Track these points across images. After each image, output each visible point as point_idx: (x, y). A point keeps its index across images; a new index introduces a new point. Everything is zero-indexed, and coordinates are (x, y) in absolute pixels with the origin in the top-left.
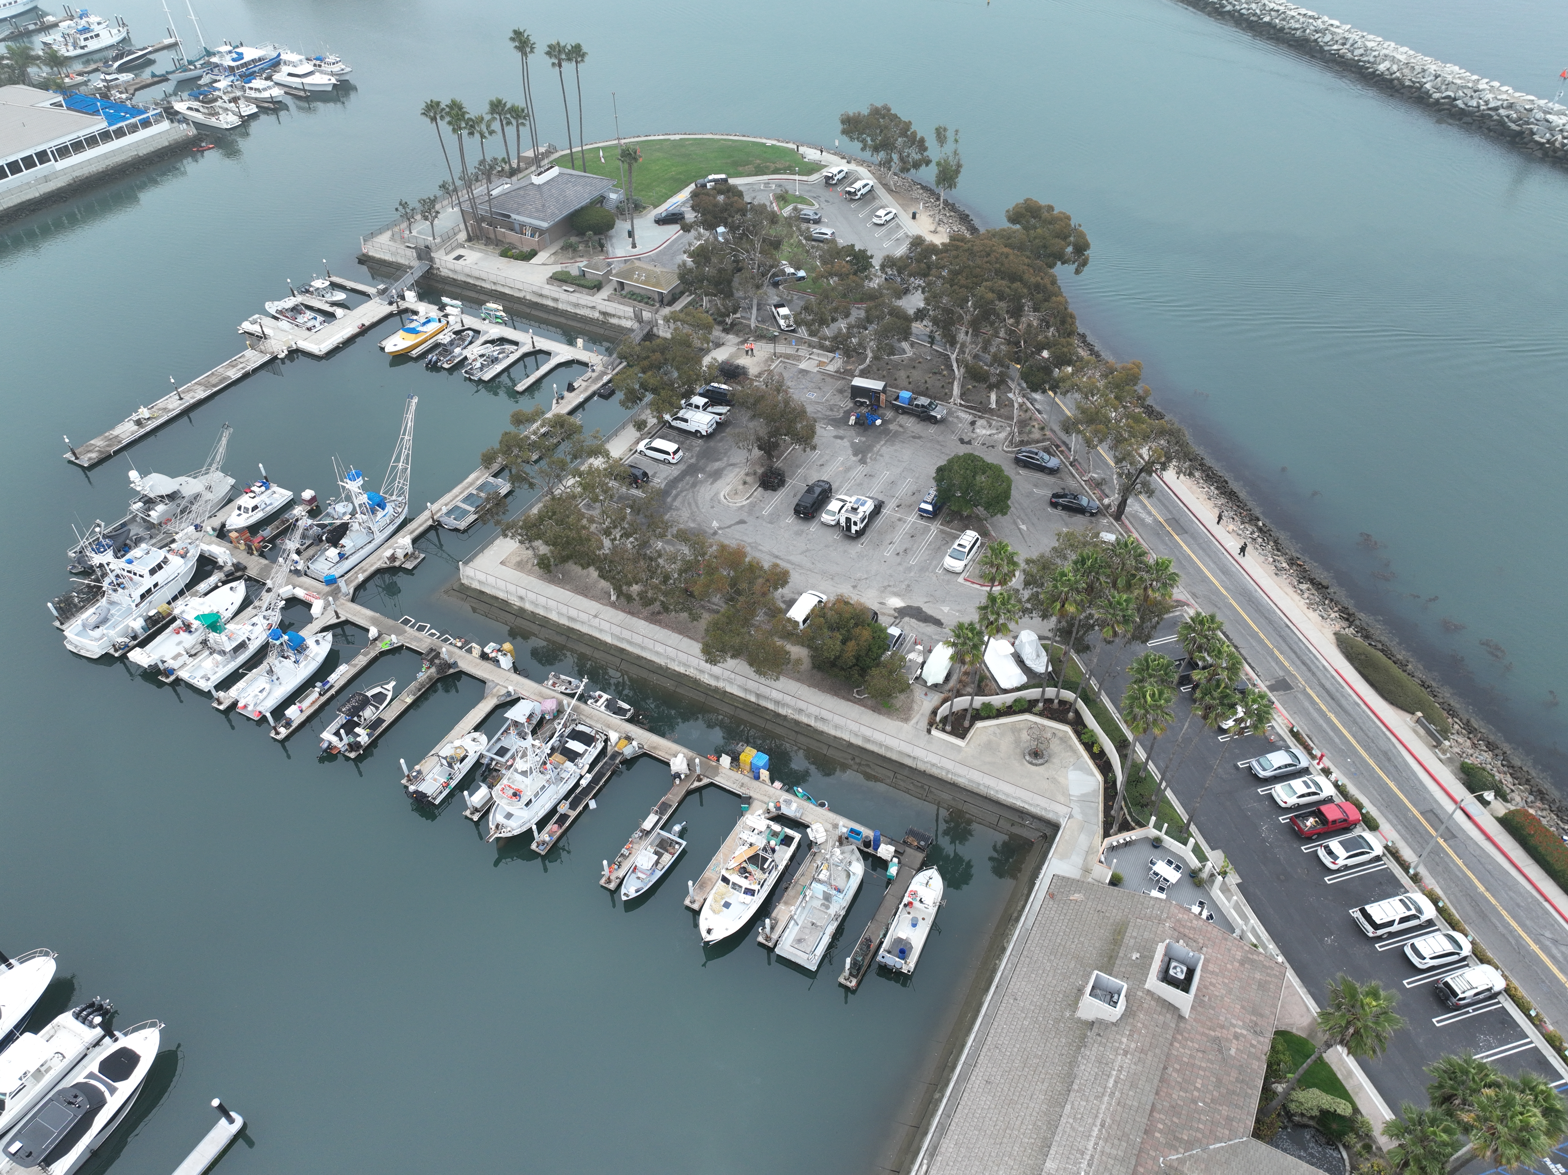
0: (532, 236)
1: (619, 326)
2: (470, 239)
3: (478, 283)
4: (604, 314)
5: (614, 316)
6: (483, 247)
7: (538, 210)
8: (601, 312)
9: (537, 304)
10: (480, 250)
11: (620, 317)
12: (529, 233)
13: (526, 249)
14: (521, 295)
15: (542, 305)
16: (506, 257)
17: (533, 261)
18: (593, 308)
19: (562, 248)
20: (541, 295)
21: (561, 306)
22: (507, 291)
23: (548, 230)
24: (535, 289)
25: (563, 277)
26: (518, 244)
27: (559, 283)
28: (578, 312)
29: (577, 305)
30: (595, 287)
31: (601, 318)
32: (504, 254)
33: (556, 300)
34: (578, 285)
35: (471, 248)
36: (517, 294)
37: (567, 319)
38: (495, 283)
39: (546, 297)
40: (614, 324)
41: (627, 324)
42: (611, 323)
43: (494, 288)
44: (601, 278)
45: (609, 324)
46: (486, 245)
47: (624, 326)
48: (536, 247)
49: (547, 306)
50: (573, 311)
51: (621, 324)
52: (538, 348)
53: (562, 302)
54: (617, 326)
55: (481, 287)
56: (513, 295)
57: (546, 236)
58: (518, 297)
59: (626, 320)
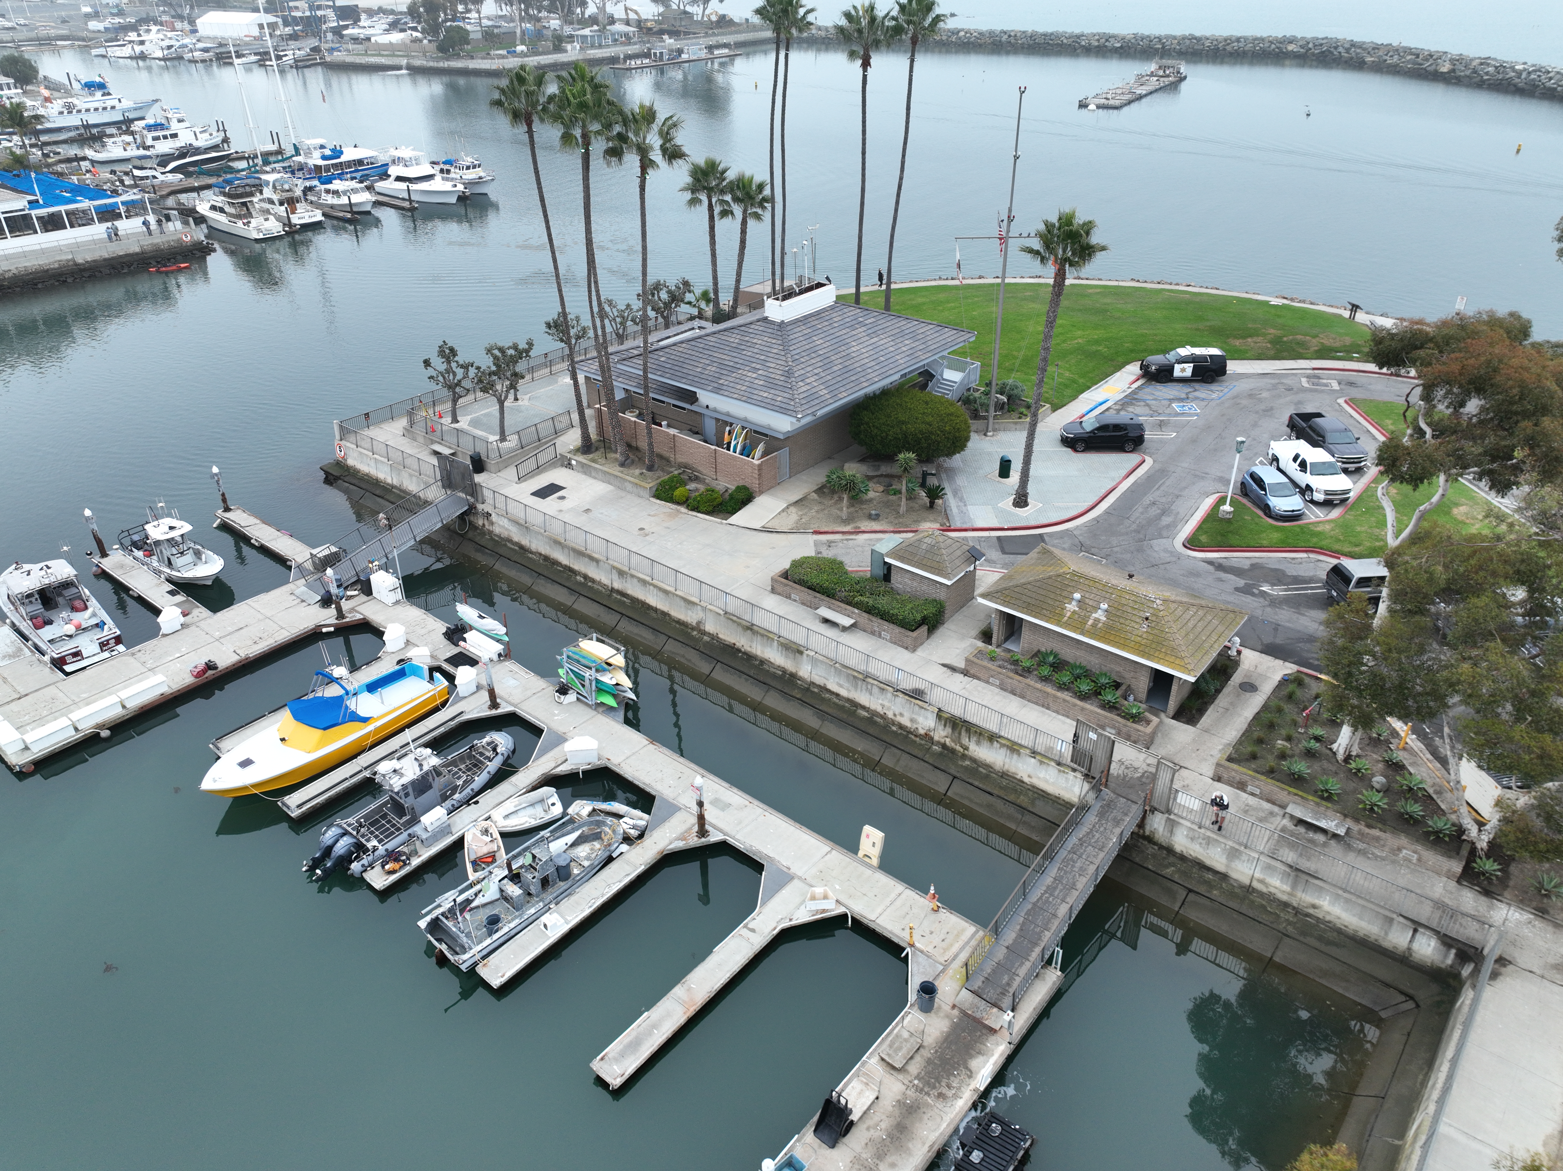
0: (747, 451)
1: (1004, 775)
2: (587, 447)
3: (578, 565)
4: (958, 725)
5: (992, 737)
6: (616, 470)
7: (771, 384)
8: (940, 714)
9: (732, 650)
10: (607, 478)
11: (1014, 748)
12: (737, 442)
13: (725, 484)
14: (690, 617)
15: (749, 657)
16: (670, 499)
17: (740, 517)
18: (916, 695)
19: (820, 491)
20: (750, 628)
21: (806, 671)
22: (653, 600)
23: (790, 438)
24: (733, 606)
25: (822, 579)
26: (706, 471)
27: (808, 595)
28: (863, 698)
29: (863, 678)
30: (924, 621)
31: (941, 734)
32: (663, 494)
33: (795, 650)
34: (869, 610)
35: (585, 469)
36: (679, 613)
37: (823, 715)
38: (621, 573)
39: (765, 635)
40: (988, 766)
41: (1042, 775)
42: (974, 760)
43: (617, 585)
44: (942, 595)
45: (967, 763)
46: (622, 465)
47: (1026, 779)
48: (752, 483)
49: (762, 662)
50: (844, 693)
51: (1012, 770)
52: (715, 837)
53: (814, 661)
54: (998, 772)
55: (585, 577)
56: (665, 614)
57: (784, 454)
58: (679, 622)
59: (1041, 762)
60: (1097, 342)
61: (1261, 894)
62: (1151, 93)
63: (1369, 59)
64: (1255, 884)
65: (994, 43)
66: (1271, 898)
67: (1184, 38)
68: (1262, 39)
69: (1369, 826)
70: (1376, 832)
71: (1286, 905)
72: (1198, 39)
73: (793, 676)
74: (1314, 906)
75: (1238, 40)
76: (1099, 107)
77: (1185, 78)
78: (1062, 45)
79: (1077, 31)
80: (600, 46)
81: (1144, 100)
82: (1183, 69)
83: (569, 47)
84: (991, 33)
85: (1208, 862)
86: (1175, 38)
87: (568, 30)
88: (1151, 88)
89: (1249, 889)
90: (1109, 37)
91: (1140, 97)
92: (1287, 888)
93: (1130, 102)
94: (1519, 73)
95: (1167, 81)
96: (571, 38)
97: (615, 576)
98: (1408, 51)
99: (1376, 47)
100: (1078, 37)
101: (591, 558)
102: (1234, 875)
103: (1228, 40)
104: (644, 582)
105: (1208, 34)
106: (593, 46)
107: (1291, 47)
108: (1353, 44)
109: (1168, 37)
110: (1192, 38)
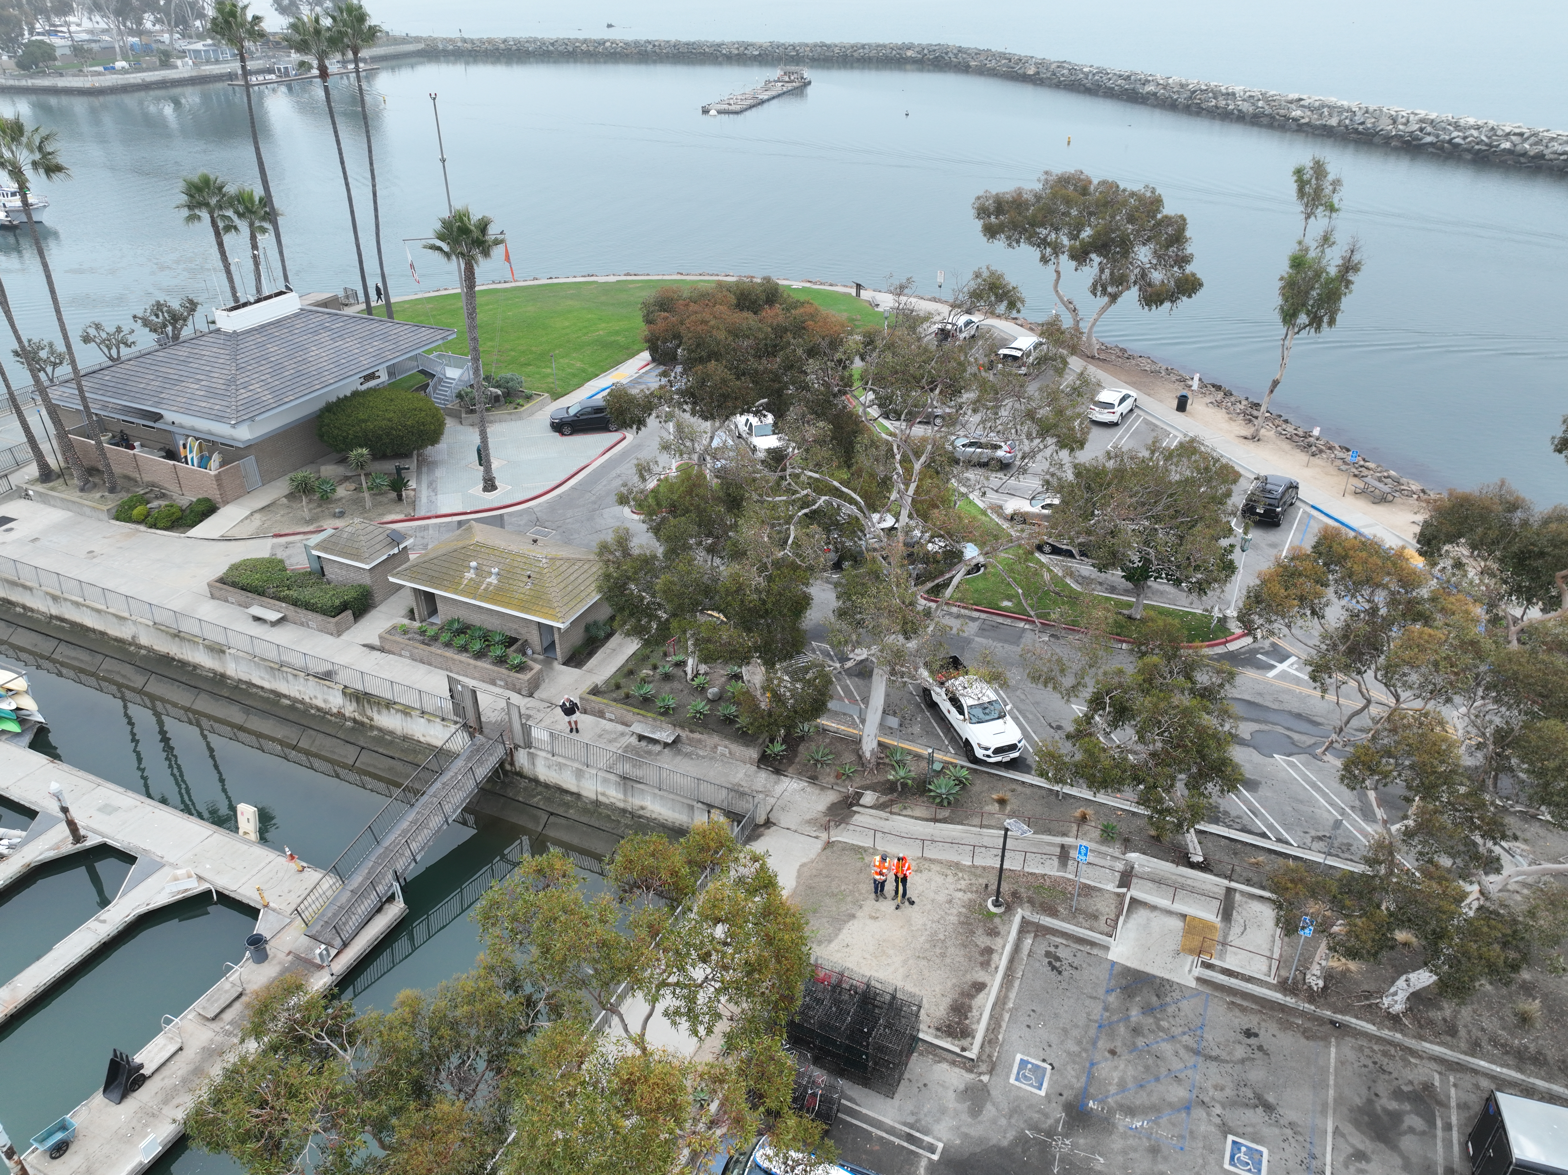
0: (204, 462)
1: (405, 738)
2: (46, 475)
3: (16, 596)
4: (361, 698)
5: (389, 705)
6: (74, 495)
7: (212, 393)
8: (346, 692)
9: (166, 660)
10: (66, 504)
11: (406, 711)
12: (193, 456)
13: (186, 498)
14: (123, 632)
15: (183, 664)
16: (129, 520)
17: (198, 531)
18: (327, 676)
19: (291, 496)
20: (177, 635)
21: (234, 669)
22: (90, 621)
23: (250, 448)
24: (162, 617)
25: (255, 579)
26: (171, 487)
27: (241, 596)
28: (283, 687)
29: (279, 668)
30: (343, 607)
31: (350, 709)
32: (123, 515)
33: (218, 650)
34: (295, 603)
35: (43, 499)
36: (115, 630)
37: (248, 709)
40: (391, 733)
41: (432, 733)
42: (380, 729)
43: (54, 611)
44: (367, 580)
45: (375, 733)
46: (82, 490)
47: (422, 739)
48: (213, 494)
49: (195, 667)
50: (267, 685)
51: (410, 732)
52: (92, 841)
53: (236, 658)
54: (399, 737)
55: (24, 607)
56: (103, 634)
57: (250, 463)
58: (117, 640)
59: (429, 721)
60: (617, 333)
61: (606, 806)
62: (774, 98)
63: (973, 63)
64: (601, 798)
65: (639, 53)
66: (612, 807)
67: (815, 45)
68: (884, 46)
69: (692, 731)
70: (696, 736)
71: (624, 811)
72: (828, 47)
73: (223, 676)
74: (642, 808)
75: (863, 47)
76: (720, 112)
77: (810, 83)
78: (704, 54)
79: (718, 40)
80: (217, 62)
81: (766, 105)
82: (807, 74)
83: (179, 63)
84: (636, 43)
85: (565, 786)
86: (807, 45)
87: (182, 44)
88: (774, 93)
89: (597, 803)
90: (747, 46)
91: (762, 102)
92: (621, 796)
93: (751, 107)
94: (1086, 75)
95: (789, 86)
96: (183, 54)
97: (50, 602)
98: (1003, 56)
99: (978, 53)
100: (719, 45)
101: (25, 587)
102: (584, 793)
103: (854, 47)
104: (77, 604)
105: (837, 41)
106: (208, 62)
107: (909, 53)
108: (960, 50)
109: (800, 45)
110: (823, 45)
